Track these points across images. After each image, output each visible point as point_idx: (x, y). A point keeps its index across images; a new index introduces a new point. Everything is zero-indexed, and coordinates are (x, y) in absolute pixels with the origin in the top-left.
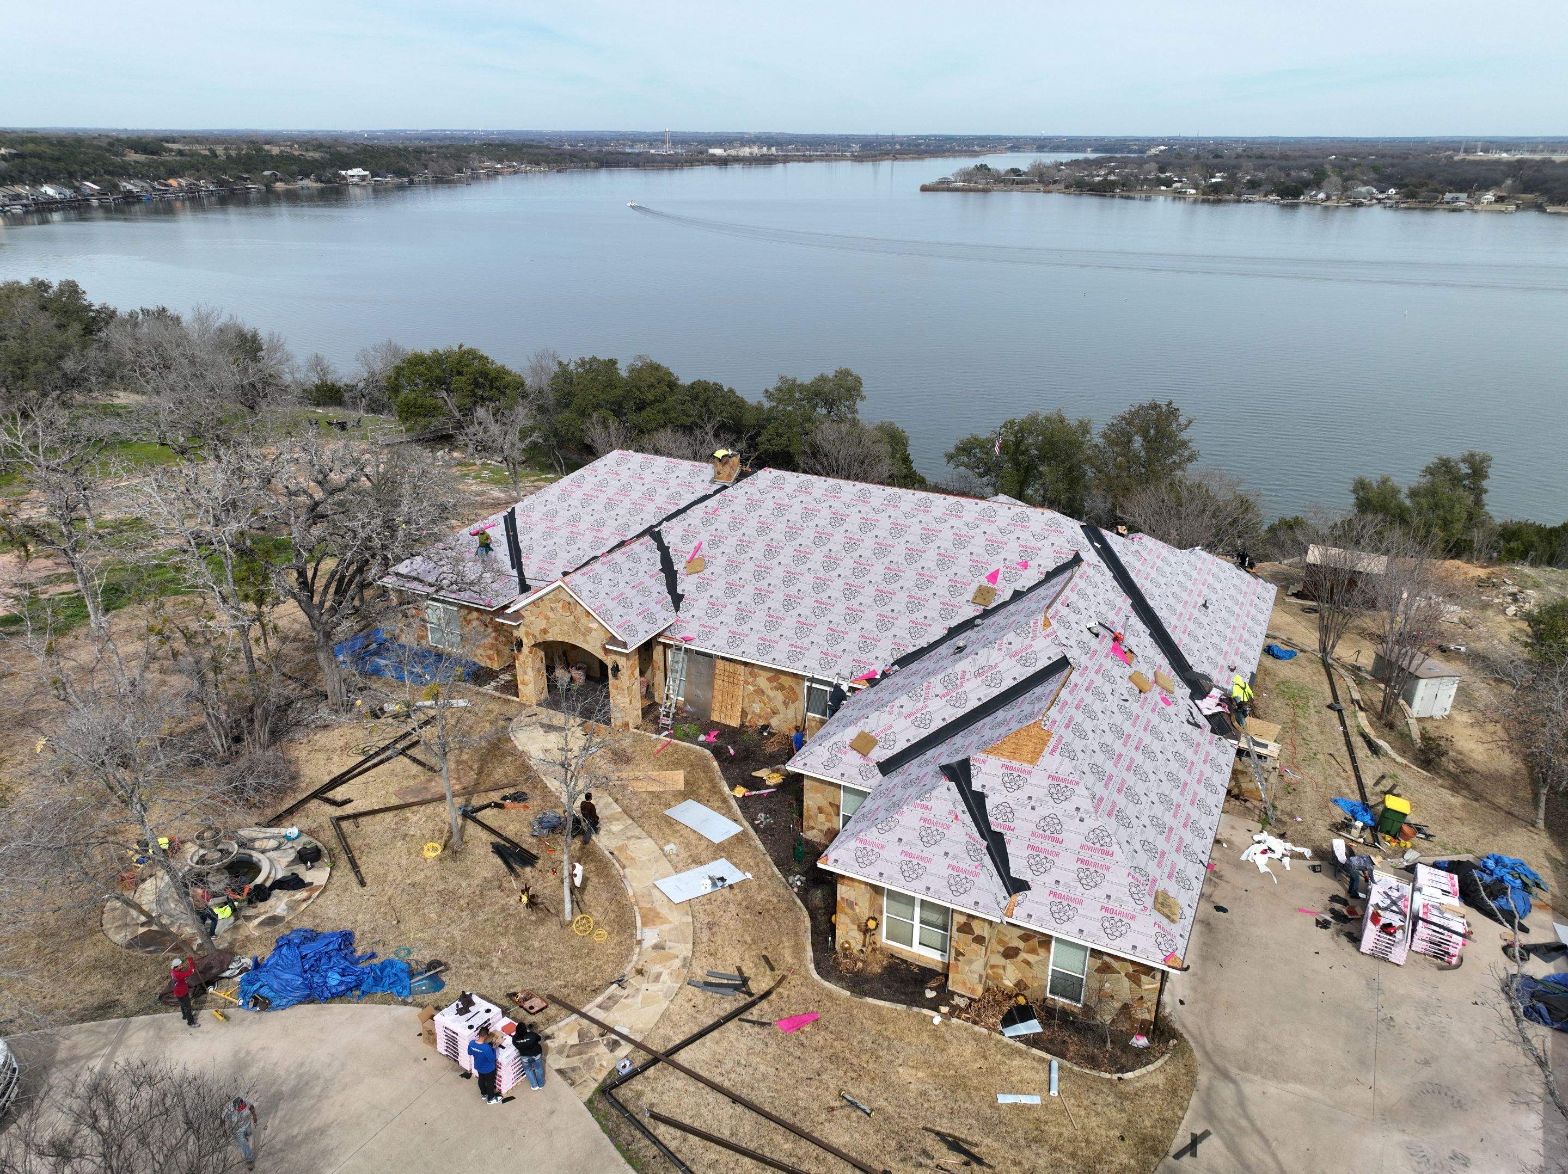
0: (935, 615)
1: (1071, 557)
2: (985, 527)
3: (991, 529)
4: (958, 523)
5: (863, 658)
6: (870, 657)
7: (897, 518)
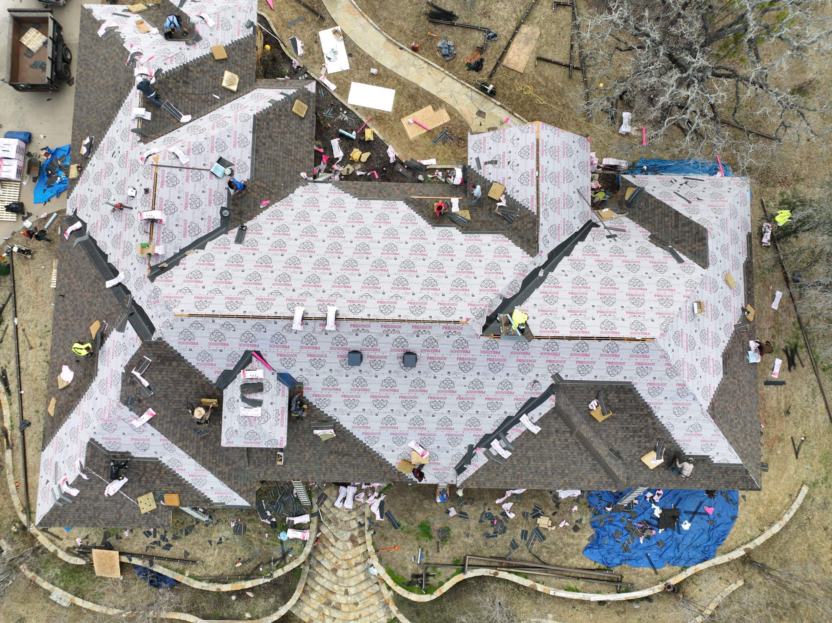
0: (264, 226)
1: (158, 278)
2: (234, 294)
3: (228, 292)
4: (259, 293)
5: (312, 195)
6: (306, 196)
7: (318, 291)
